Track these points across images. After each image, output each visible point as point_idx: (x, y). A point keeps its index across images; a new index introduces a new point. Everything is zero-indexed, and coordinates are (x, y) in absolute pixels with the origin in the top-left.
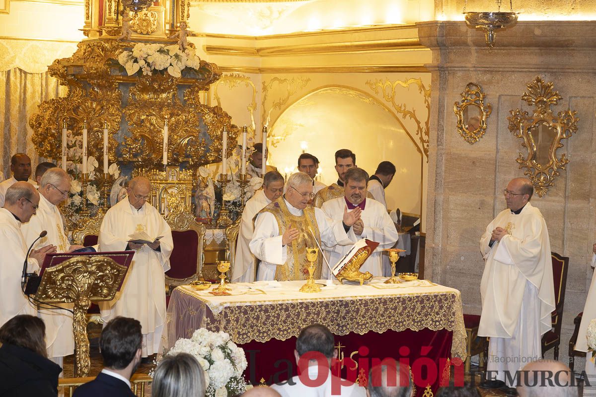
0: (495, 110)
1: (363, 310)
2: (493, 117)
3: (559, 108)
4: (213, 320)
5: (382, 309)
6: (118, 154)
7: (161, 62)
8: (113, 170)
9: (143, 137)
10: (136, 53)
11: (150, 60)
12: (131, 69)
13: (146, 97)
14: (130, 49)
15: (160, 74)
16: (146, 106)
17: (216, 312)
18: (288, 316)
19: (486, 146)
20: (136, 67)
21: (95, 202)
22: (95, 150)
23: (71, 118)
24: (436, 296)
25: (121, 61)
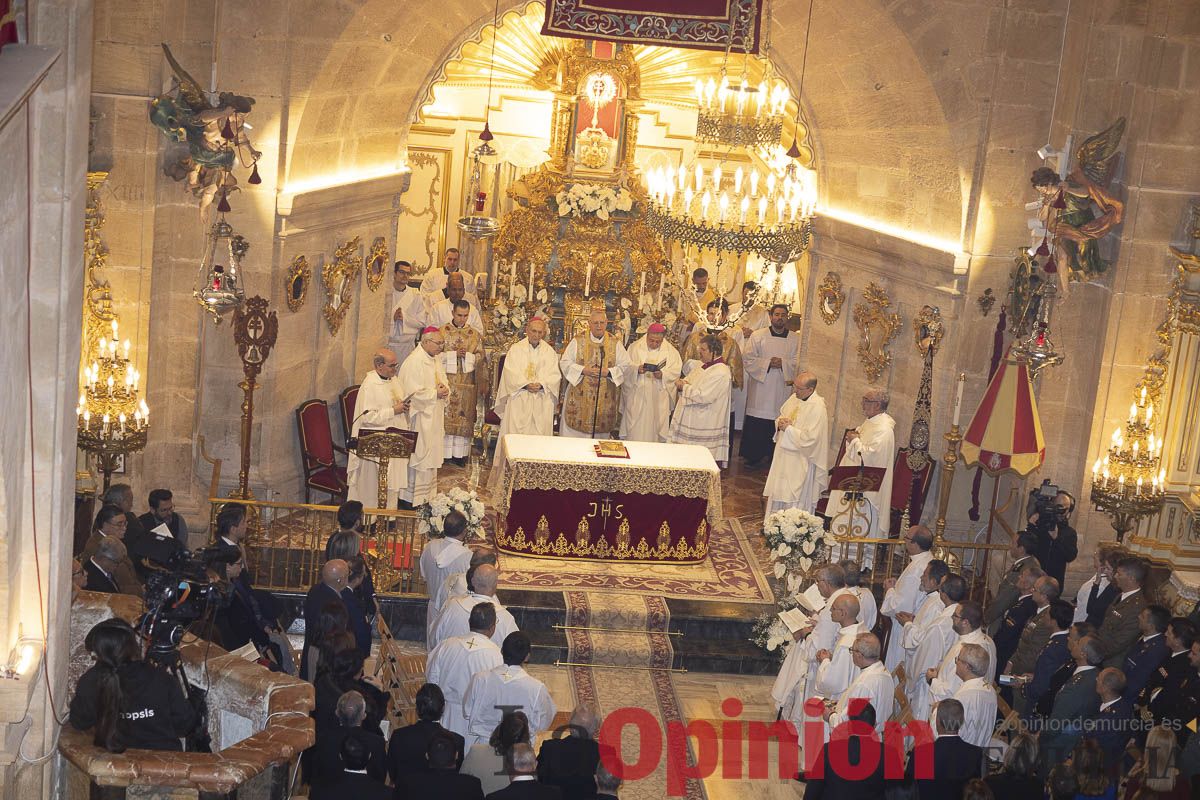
0: (847, 299)
1: (629, 476)
2: (845, 304)
3: (891, 310)
4: (509, 470)
5: (645, 476)
6: (548, 281)
7: (591, 205)
8: (542, 295)
9: (570, 269)
10: (570, 196)
11: (581, 203)
12: (564, 210)
13: (583, 229)
14: (567, 189)
15: (590, 216)
16: (580, 238)
17: (511, 465)
18: (567, 474)
19: (838, 329)
20: (568, 208)
21: (518, 325)
22: (523, 280)
23: (512, 245)
24: (693, 472)
25: (558, 200)
